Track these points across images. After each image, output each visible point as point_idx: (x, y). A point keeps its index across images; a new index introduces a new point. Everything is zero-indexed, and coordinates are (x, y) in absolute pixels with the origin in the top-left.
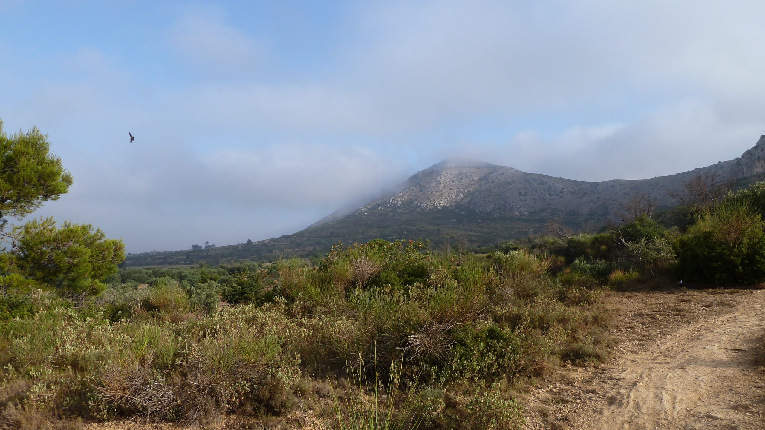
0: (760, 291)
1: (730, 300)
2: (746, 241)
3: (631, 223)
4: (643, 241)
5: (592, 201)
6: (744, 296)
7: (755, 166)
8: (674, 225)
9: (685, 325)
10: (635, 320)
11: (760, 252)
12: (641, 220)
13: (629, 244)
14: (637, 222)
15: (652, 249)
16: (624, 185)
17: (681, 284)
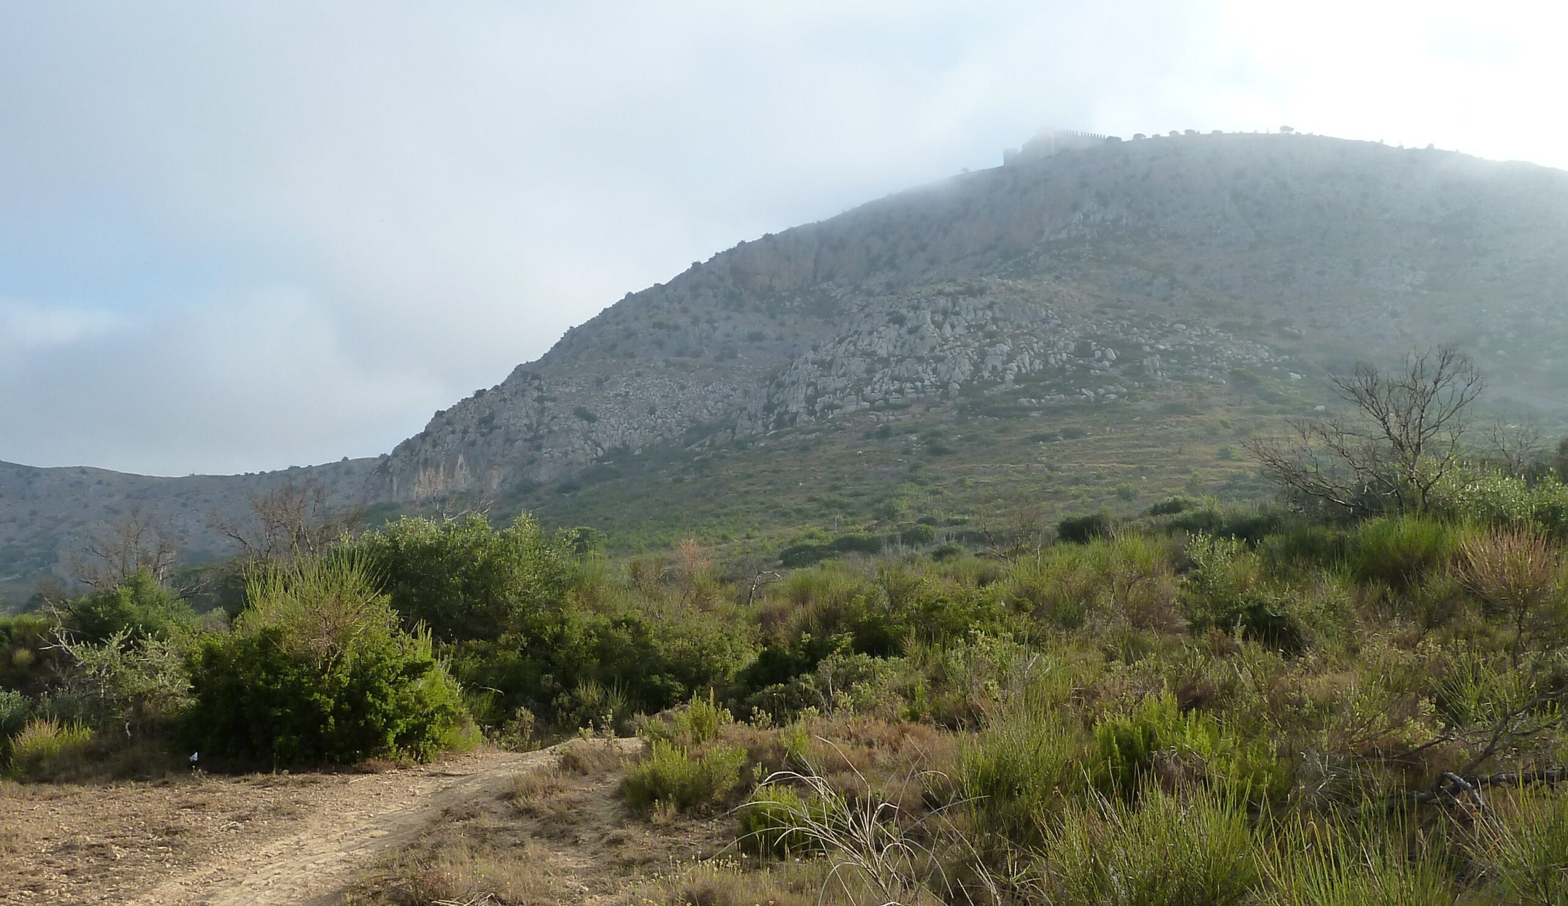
0: (365, 777)
1: (297, 802)
2: (349, 657)
3: (108, 592)
4: (115, 644)
5: (14, 521)
6: (327, 792)
7: (416, 480)
8: (217, 605)
9: (179, 871)
10: (53, 863)
11: (377, 684)
12: (136, 586)
13: (76, 650)
14: (124, 590)
15: (136, 667)
16: (109, 485)
17: (194, 763)
